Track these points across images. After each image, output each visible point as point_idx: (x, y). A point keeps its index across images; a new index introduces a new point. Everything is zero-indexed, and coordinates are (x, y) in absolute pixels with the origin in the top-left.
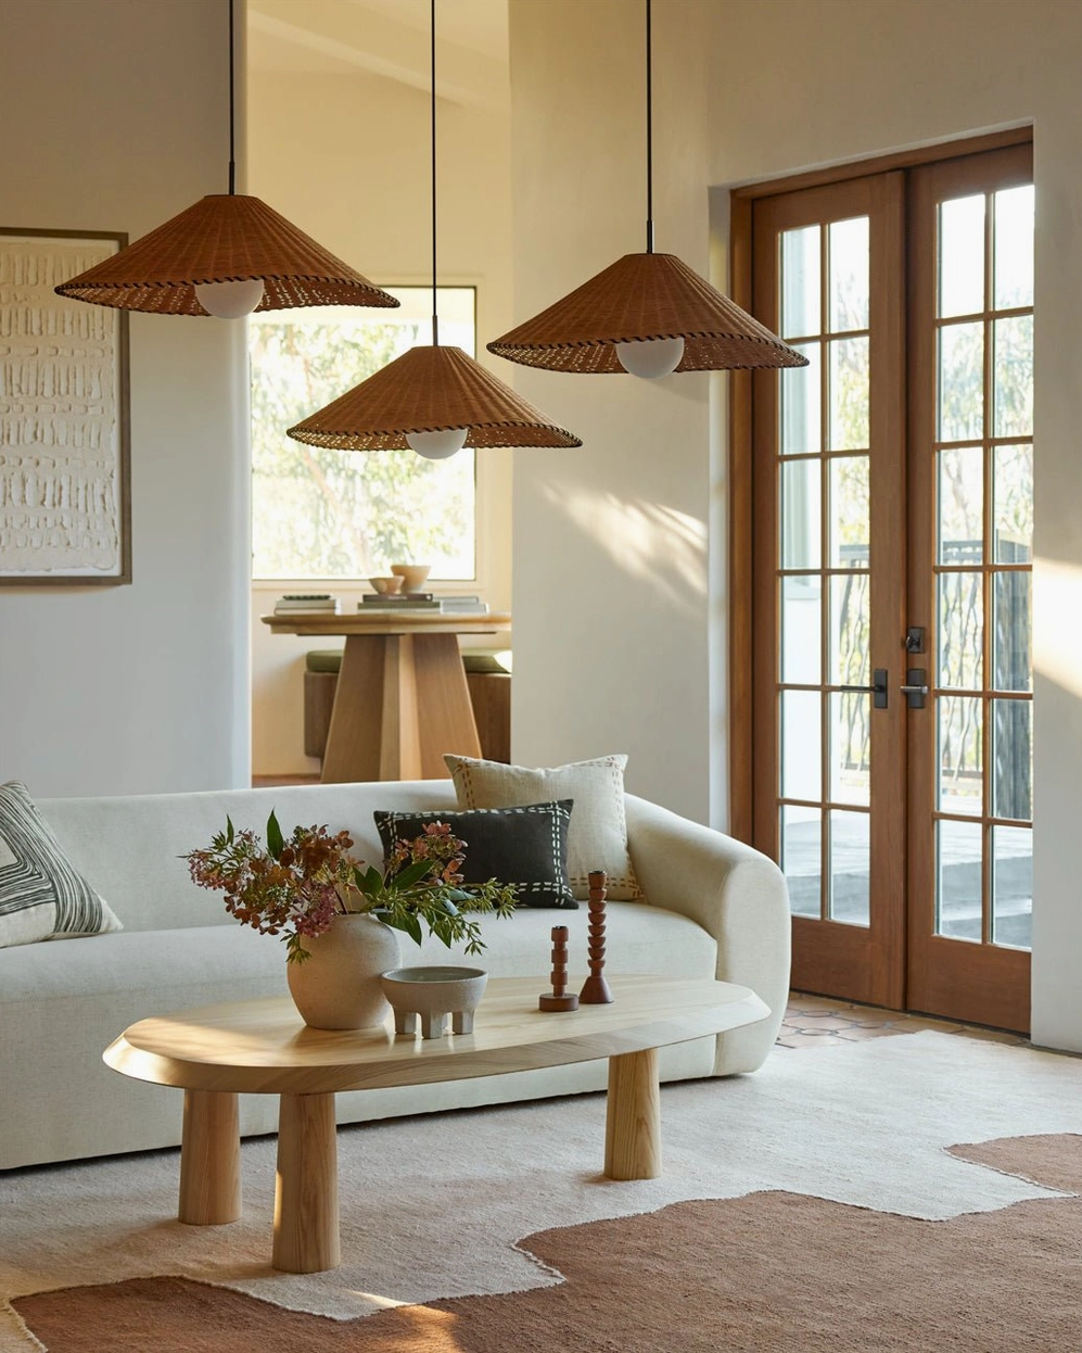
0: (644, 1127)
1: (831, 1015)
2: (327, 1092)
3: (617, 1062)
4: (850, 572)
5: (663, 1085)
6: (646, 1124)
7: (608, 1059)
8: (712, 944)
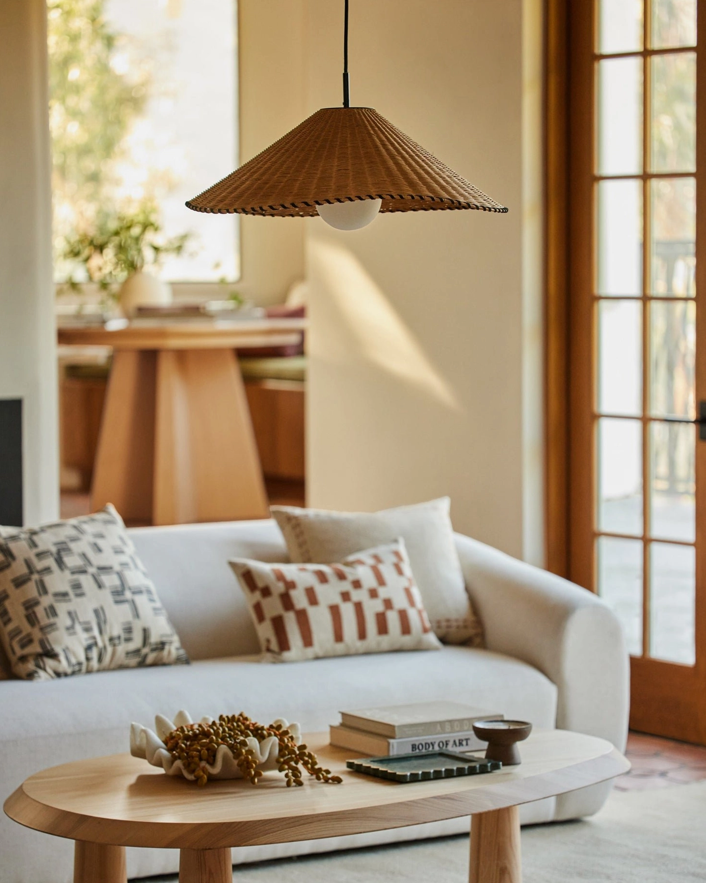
0: (507, 876)
1: (656, 755)
2: (225, 847)
3: (479, 819)
4: (670, 299)
5: (524, 827)
6: (509, 874)
7: (469, 818)
8: (551, 690)
